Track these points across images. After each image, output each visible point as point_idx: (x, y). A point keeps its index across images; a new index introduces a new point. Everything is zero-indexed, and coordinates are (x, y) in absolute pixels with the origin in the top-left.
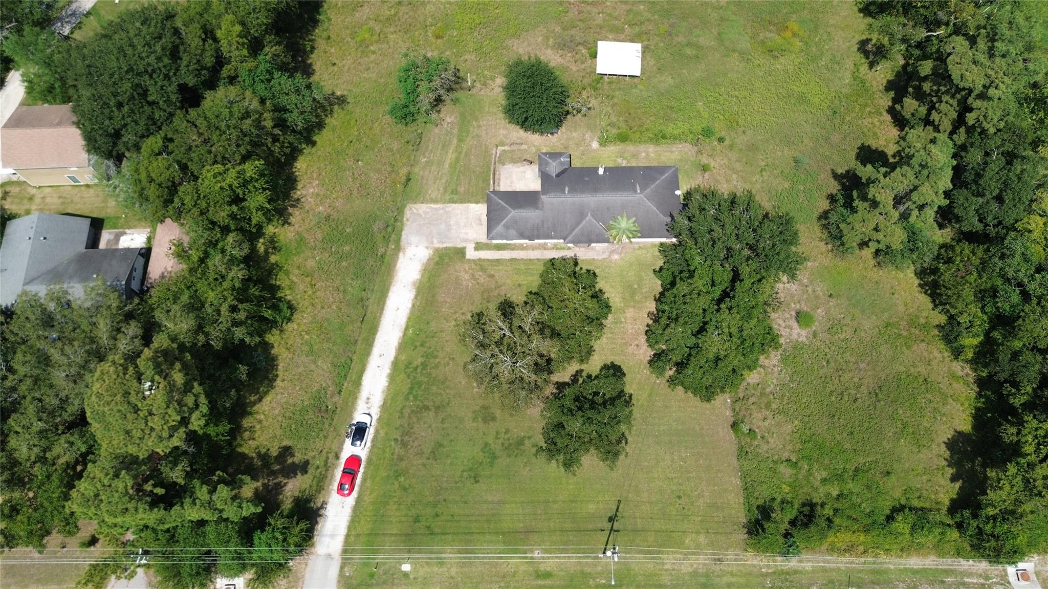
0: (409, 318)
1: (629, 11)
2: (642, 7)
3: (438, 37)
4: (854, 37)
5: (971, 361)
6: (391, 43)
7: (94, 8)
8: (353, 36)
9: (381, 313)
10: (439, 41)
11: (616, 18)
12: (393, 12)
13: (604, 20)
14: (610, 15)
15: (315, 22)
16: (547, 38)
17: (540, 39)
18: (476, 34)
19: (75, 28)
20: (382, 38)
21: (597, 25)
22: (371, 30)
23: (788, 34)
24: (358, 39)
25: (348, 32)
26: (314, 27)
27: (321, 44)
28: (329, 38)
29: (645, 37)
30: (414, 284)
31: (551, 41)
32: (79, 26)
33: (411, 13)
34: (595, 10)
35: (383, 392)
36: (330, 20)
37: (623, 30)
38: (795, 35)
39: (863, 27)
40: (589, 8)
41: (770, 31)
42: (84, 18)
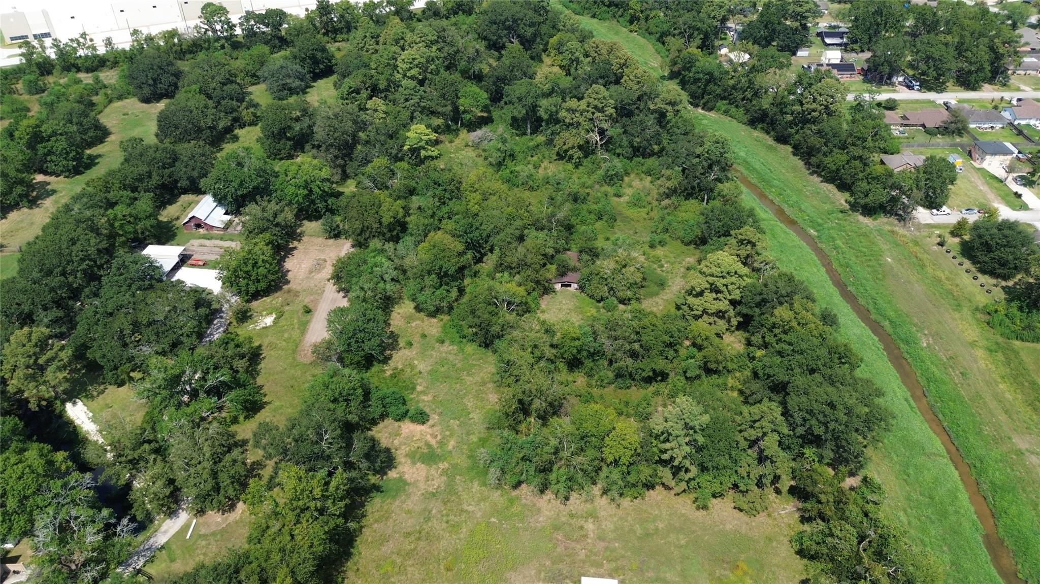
1: (606, 548)
2: (617, 545)
3: (448, 569)
4: (795, 577)
6: (409, 576)
7: (167, 543)
8: (378, 568)
10: (449, 573)
11: (596, 555)
12: (413, 546)
13: (586, 556)
14: (591, 551)
15: (348, 555)
16: (539, 572)
17: (533, 572)
18: (480, 567)
19: (147, 561)
20: (402, 570)
21: (581, 560)
22: (393, 563)
23: (739, 573)
24: (382, 571)
25: (374, 564)
26: (347, 560)
27: (350, 574)
28: (358, 569)
29: (620, 571)
31: (543, 575)
32: (151, 560)
33: (428, 548)
34: (578, 546)
36: (360, 553)
37: (602, 565)
38: (745, 573)
39: (801, 567)
40: (573, 544)
41: (725, 569)
42: (158, 552)
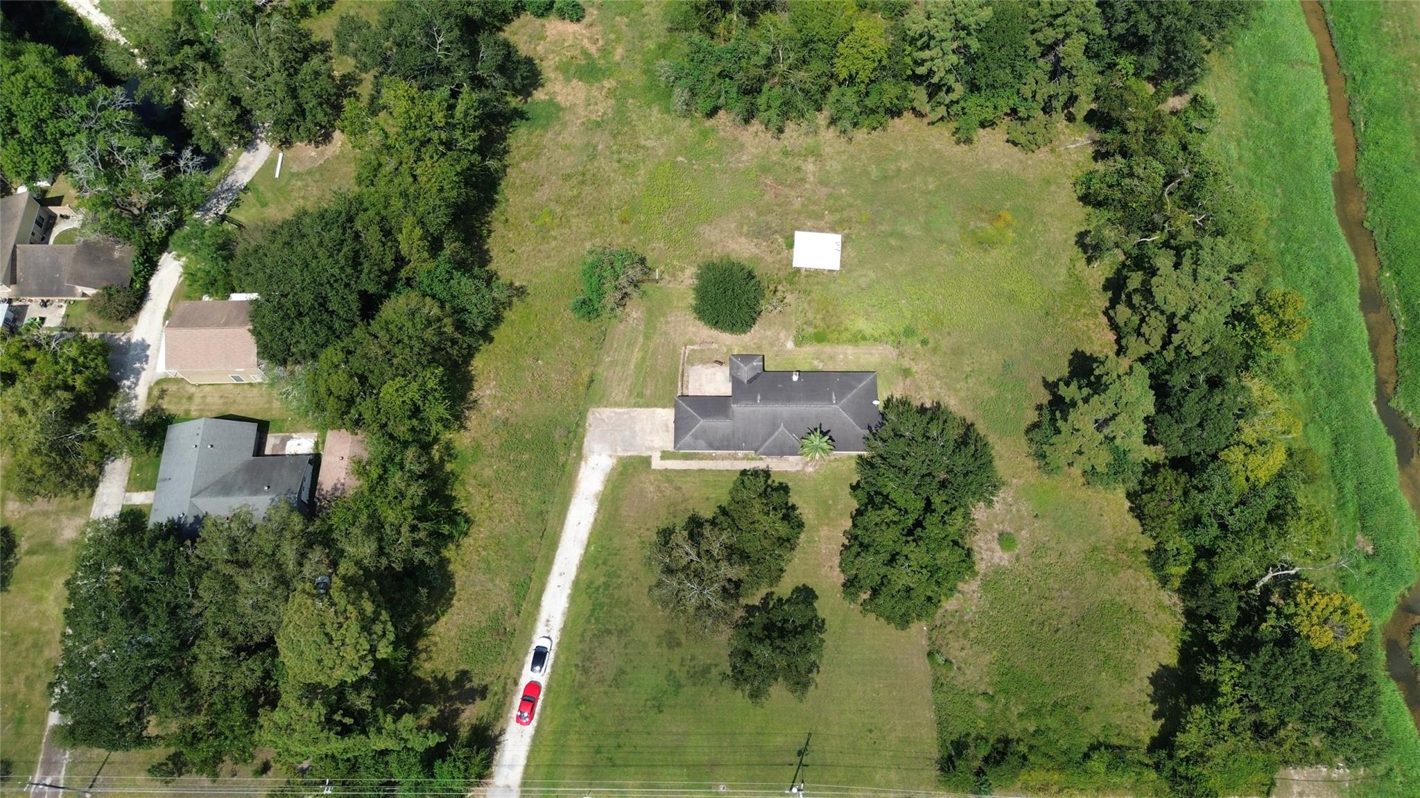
0: (591, 534)
1: (830, 196)
2: (843, 191)
3: (623, 222)
4: (1071, 228)
5: (1179, 589)
6: (574, 228)
7: (251, 181)
8: (533, 218)
9: (562, 528)
10: (625, 226)
11: (815, 203)
12: (575, 192)
13: (803, 205)
14: (809, 199)
15: (492, 203)
16: (742, 225)
17: (733, 226)
18: (665, 219)
19: (231, 205)
20: (564, 221)
21: (795, 211)
22: (552, 213)
23: (1001, 224)
24: (539, 223)
25: (527, 214)
26: (491, 208)
27: (497, 226)
28: (507, 220)
29: (846, 224)
30: (596, 496)
31: (745, 229)
32: (236, 204)
33: (595, 194)
34: (793, 193)
35: (564, 614)
36: (507, 200)
37: (823, 216)
38: (1008, 225)
39: (1082, 216)
40: (786, 190)
41: (982, 220)
42: (242, 194)
